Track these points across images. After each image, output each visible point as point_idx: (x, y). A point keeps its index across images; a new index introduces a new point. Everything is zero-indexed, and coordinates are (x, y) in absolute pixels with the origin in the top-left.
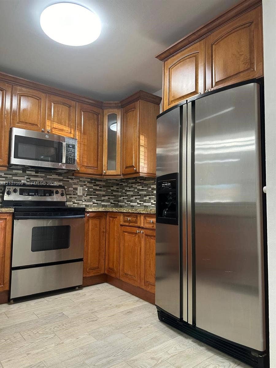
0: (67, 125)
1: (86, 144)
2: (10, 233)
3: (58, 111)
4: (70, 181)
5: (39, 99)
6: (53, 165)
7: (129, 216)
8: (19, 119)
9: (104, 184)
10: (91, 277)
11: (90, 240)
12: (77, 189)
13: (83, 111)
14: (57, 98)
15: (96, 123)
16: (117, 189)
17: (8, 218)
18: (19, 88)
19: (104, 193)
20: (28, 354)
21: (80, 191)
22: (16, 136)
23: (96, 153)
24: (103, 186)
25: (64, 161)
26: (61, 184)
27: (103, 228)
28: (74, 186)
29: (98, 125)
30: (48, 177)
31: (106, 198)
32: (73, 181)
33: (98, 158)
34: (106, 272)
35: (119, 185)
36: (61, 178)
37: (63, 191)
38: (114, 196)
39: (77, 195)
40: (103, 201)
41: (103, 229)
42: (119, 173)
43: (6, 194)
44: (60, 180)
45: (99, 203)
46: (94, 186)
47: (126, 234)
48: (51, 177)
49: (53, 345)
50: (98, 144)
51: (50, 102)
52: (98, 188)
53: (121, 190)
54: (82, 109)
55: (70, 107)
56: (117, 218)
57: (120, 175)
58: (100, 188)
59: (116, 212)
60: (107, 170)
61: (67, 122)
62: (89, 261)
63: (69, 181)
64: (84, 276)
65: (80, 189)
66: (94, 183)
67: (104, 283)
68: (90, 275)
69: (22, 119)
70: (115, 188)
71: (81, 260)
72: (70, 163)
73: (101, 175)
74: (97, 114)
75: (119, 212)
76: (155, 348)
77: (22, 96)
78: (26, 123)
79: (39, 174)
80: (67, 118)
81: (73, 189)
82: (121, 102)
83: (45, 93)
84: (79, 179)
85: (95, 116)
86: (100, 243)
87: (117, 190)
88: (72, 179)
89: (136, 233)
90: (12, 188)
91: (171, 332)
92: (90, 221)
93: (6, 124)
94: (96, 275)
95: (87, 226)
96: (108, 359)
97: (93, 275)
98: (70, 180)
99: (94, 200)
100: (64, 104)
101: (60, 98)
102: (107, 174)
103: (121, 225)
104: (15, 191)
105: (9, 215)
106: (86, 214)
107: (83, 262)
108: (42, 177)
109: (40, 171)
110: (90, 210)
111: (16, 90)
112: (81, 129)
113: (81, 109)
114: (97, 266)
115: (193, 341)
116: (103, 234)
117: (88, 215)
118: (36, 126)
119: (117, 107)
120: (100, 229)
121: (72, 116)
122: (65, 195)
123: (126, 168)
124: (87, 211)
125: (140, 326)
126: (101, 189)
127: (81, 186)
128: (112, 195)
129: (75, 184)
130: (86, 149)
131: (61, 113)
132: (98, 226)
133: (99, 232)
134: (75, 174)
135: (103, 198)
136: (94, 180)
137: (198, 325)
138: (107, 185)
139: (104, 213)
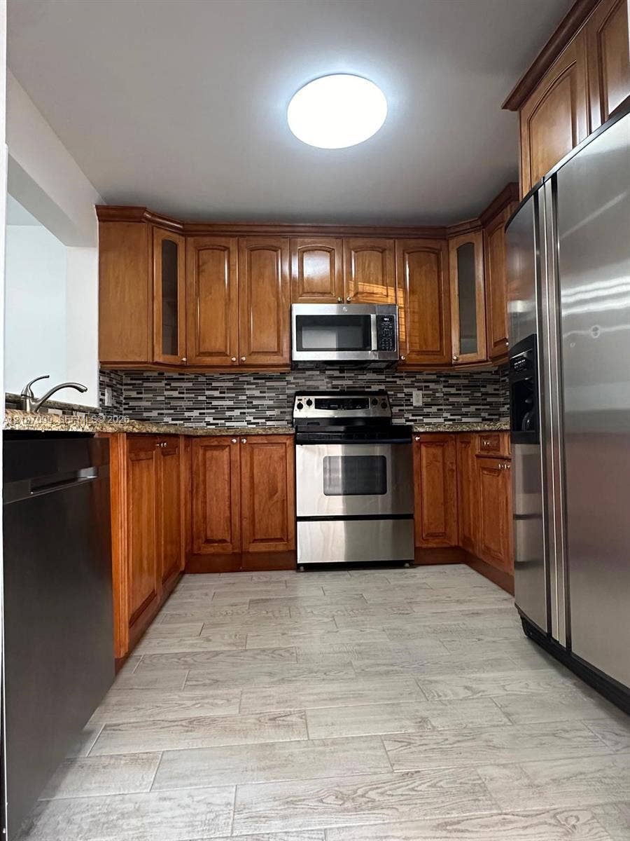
0: (380, 282)
1: (416, 310)
2: (292, 466)
3: (364, 264)
4: (399, 382)
5: (330, 251)
6: (358, 356)
7: (487, 438)
8: (303, 289)
9: (466, 382)
10: (430, 548)
11: (424, 484)
12: (412, 395)
13: (407, 253)
14: (360, 242)
15: (435, 269)
16: (495, 390)
17: (288, 442)
18: (299, 240)
19: (467, 400)
20: (283, 634)
21: (417, 399)
22: (297, 316)
23: (437, 323)
24: (463, 386)
25: (374, 346)
26: (383, 387)
27: (452, 463)
28: (406, 390)
29: (439, 272)
30: (360, 377)
31: (472, 408)
32: (404, 382)
33: (443, 334)
34: (461, 544)
35: (499, 382)
36: (383, 377)
37: (385, 399)
38: (490, 404)
39: (412, 405)
40: (465, 415)
41: (450, 465)
42: (484, 358)
43: (296, 408)
44: (380, 382)
45: (458, 419)
46: (444, 387)
47: (486, 472)
48: (365, 377)
49: (323, 631)
50: (440, 308)
51: (350, 250)
52: (453, 391)
53: (503, 391)
54: (406, 250)
55: (383, 251)
56: (470, 442)
57: (487, 361)
58: (457, 390)
59: (468, 432)
60: (461, 353)
61: (380, 278)
62: (426, 521)
63: (396, 382)
64: (417, 546)
65: (418, 395)
66: (444, 381)
67: (459, 563)
68: (430, 546)
69: (307, 288)
70: (490, 389)
71: (410, 517)
72: (385, 350)
73: (451, 365)
74: (437, 251)
75: (471, 432)
76: (483, 675)
77: (306, 251)
78: (313, 293)
79: (345, 375)
80: (380, 271)
81: (405, 395)
82: (480, 218)
83: (341, 237)
84: (415, 377)
85: (433, 256)
86: (445, 490)
87: (497, 392)
88: (401, 378)
89: (499, 471)
90: (304, 399)
91: (539, 659)
92: (423, 449)
93: (284, 301)
94: (439, 546)
95: (418, 458)
96: (391, 668)
97: (435, 546)
98: (397, 380)
99: (445, 415)
100: (373, 249)
101: (365, 240)
102: (460, 361)
103: (478, 456)
104: (309, 403)
105: (290, 438)
106: (413, 437)
107: (412, 520)
108: (350, 379)
109: (346, 370)
110: (421, 430)
111: (296, 244)
112: (405, 285)
113: (404, 251)
114: (442, 530)
115: (575, 684)
116: (450, 473)
117: (417, 438)
118: (330, 295)
119: (475, 229)
120: (444, 463)
121: (389, 267)
122: (388, 405)
123: (495, 346)
124: (415, 430)
125: (481, 637)
126: (459, 392)
127: (418, 390)
128: (485, 402)
129: (407, 386)
130: (416, 320)
131: (369, 266)
132: (440, 459)
133: (443, 469)
134: (398, 368)
135: (464, 410)
136: (444, 376)
137: (575, 650)
138: (472, 384)
139: (451, 435)
